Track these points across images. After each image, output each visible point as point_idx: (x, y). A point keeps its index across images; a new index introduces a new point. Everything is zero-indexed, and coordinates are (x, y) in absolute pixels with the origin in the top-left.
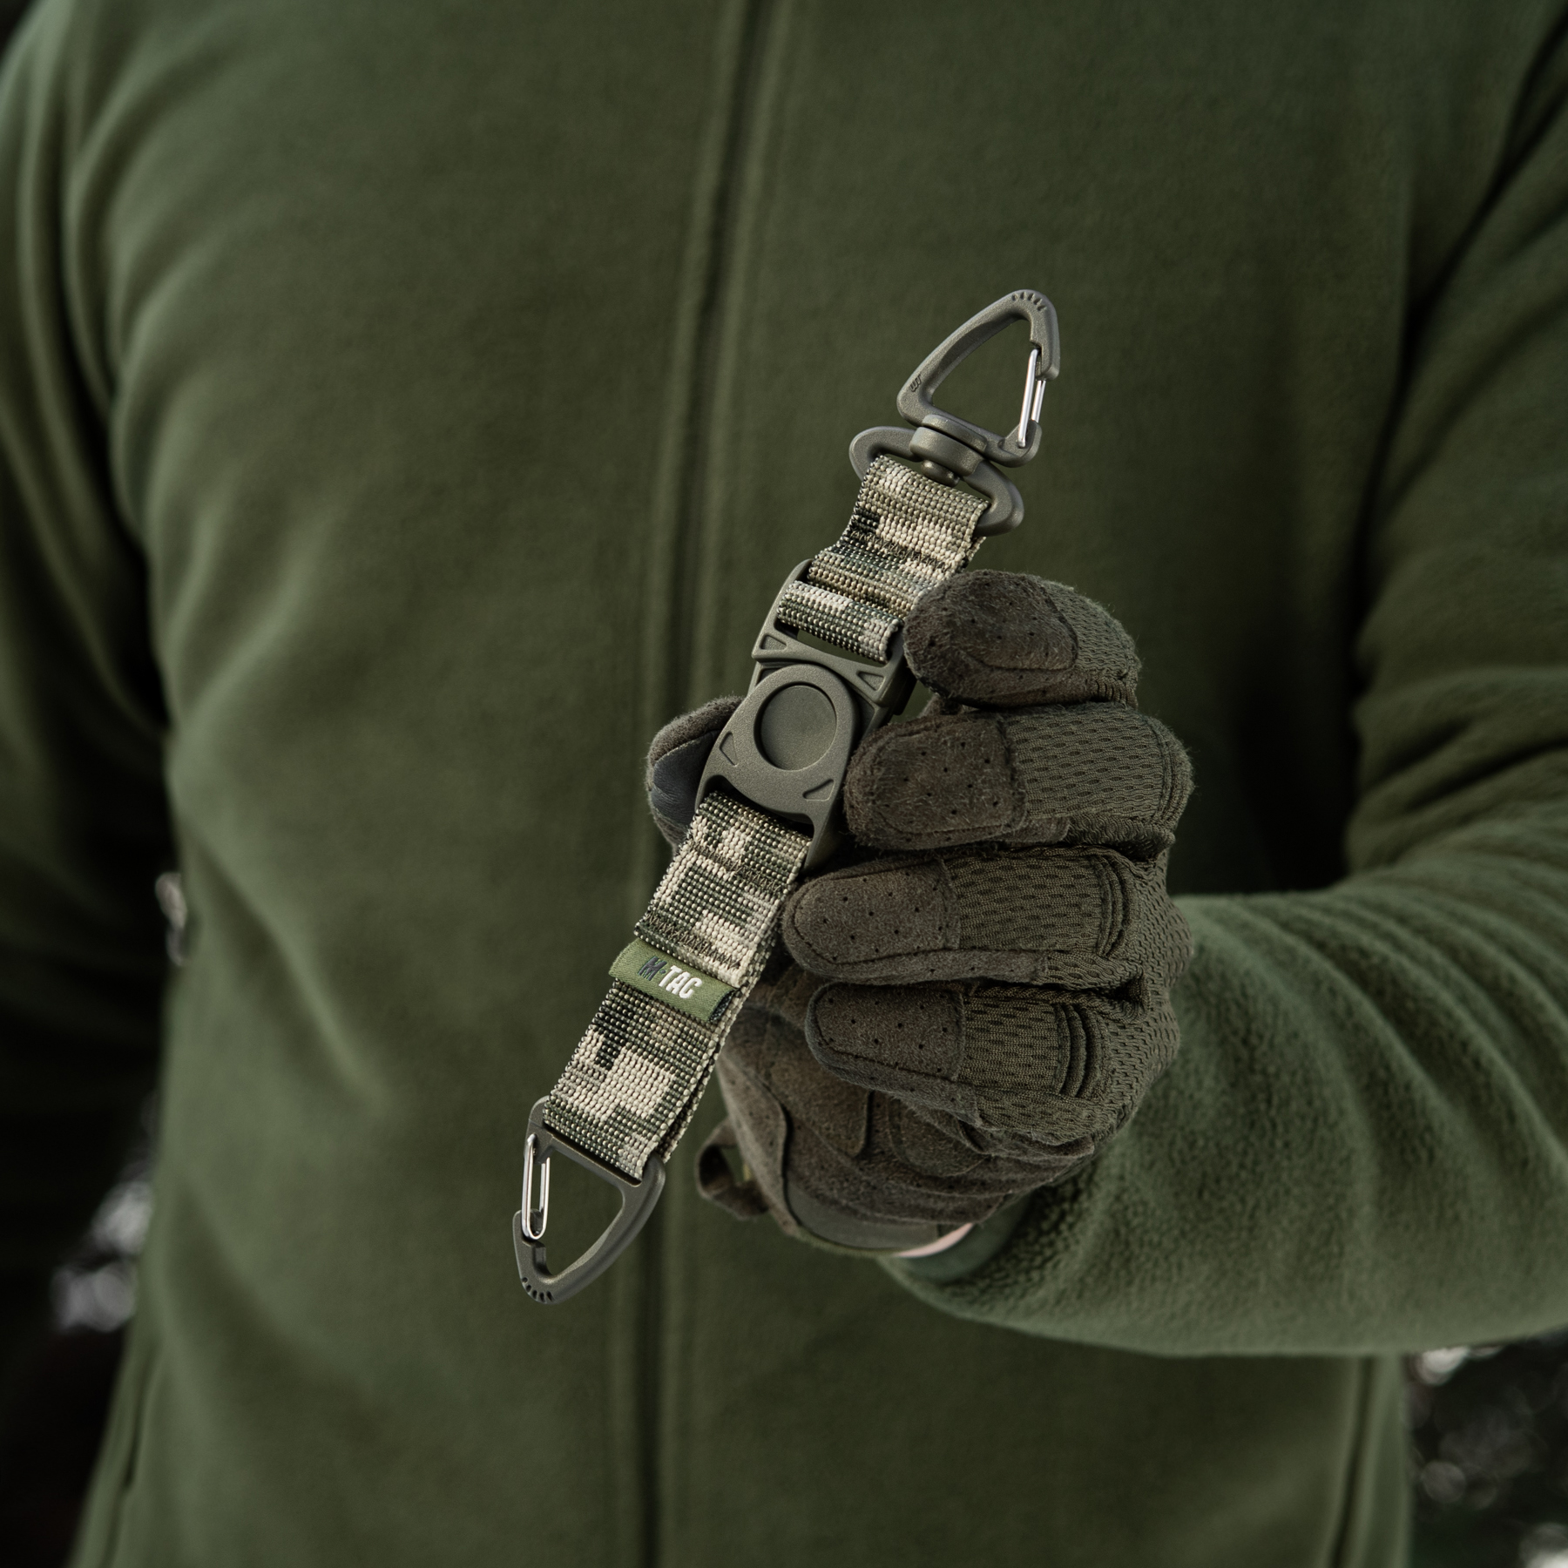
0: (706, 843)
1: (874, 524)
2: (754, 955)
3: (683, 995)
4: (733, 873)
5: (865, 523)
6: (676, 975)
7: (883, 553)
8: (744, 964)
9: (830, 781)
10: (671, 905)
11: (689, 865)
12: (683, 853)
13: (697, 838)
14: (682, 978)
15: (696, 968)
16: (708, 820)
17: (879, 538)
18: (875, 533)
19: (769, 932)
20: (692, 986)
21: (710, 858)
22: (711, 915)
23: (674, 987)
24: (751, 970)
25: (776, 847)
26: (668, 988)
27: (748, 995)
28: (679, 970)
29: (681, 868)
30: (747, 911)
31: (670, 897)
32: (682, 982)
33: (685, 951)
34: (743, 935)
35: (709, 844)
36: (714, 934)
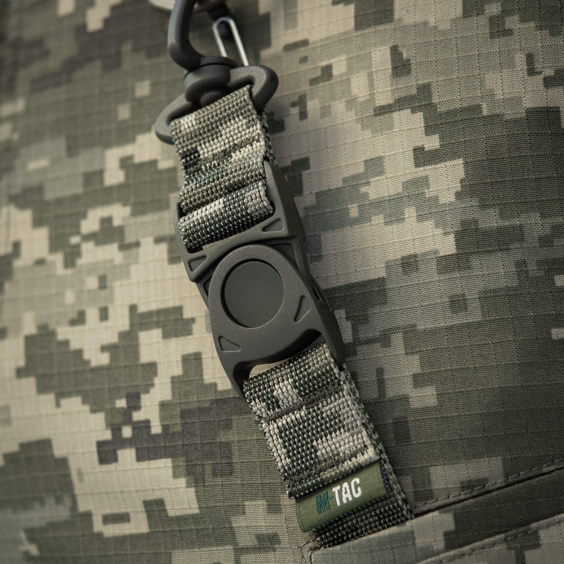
0: (271, 410)
1: (196, 155)
2: (367, 433)
3: (357, 496)
4: (304, 407)
5: (191, 159)
6: (340, 492)
7: (215, 164)
8: (368, 442)
9: (302, 297)
10: (293, 461)
11: (277, 431)
12: (266, 430)
13: (264, 414)
14: (346, 488)
15: (346, 476)
16: (259, 398)
17: (206, 159)
18: (201, 160)
19: (360, 412)
20: (356, 486)
21: (283, 415)
22: (319, 441)
23: (347, 497)
24: (374, 442)
25: (309, 367)
26: (345, 501)
27: (386, 457)
28: (338, 487)
29: (275, 437)
30: (336, 416)
31: (287, 459)
32: (348, 490)
33: (328, 474)
34: (349, 429)
35: (274, 410)
36: (333, 447)
